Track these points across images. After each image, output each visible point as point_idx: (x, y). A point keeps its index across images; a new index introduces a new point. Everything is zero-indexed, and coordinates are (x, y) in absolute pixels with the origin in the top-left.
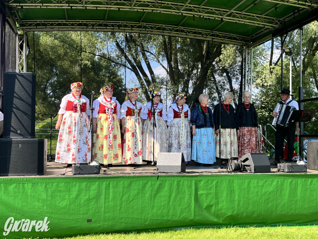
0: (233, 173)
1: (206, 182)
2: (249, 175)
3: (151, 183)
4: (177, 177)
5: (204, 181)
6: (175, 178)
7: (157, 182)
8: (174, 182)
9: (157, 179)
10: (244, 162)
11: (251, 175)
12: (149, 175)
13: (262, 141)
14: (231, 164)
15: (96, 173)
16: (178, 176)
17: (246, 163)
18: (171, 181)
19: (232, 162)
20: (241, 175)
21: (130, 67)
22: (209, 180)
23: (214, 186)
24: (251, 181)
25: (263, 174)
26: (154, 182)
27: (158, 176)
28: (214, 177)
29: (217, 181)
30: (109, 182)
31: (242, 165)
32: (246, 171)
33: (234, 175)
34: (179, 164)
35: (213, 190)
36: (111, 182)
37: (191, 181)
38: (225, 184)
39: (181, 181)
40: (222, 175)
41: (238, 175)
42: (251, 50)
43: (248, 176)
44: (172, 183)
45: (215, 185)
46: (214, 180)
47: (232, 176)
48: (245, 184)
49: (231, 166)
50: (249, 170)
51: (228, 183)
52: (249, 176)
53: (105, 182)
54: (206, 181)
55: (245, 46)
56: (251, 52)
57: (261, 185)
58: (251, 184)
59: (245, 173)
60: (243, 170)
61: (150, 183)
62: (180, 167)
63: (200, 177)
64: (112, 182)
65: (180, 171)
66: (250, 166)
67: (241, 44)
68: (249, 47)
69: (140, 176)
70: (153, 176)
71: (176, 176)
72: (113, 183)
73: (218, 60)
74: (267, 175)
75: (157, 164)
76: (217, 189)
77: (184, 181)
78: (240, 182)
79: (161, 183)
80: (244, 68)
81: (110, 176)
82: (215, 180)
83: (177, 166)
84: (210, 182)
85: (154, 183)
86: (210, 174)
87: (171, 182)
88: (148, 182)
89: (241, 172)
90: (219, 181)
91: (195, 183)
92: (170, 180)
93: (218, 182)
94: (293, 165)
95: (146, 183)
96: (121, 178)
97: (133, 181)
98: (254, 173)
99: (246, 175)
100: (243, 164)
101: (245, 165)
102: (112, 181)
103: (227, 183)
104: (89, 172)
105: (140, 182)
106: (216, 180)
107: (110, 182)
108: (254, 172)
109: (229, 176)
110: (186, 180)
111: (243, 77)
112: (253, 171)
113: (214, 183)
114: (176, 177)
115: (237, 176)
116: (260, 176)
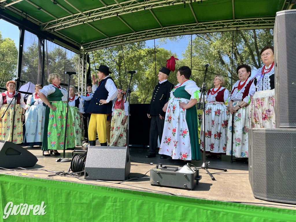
5: (10, 184)
23: (22, 193)
24: (71, 194)
25: (88, 185)
28: (21, 179)
35: (22, 199)
38: (34, 193)
45: (22, 191)
47: (44, 181)
48: (62, 196)
52: (68, 184)
57: (85, 203)
58: (71, 198)
74: (94, 187)
76: (26, 198)
78: (55, 193)
82: (22, 185)
90: (27, 186)
91: (1, 184)
93: (26, 187)
94: (163, 173)
103: (38, 192)
108: (85, 178)
113: (22, 189)
115: (49, 181)
116: (83, 186)
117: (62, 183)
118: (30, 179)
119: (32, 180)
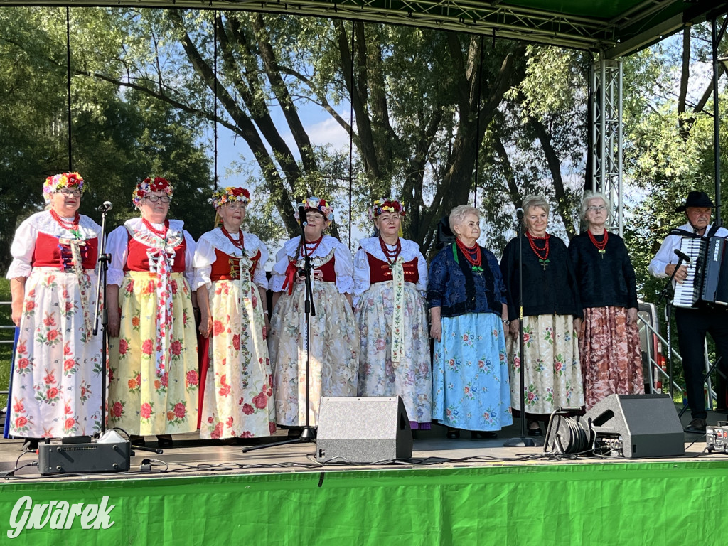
0: (565, 461)
1: (478, 490)
2: (615, 465)
3: (300, 497)
4: (382, 478)
5: (472, 487)
6: (378, 478)
7: (317, 493)
8: (373, 494)
9: (320, 485)
10: (600, 426)
11: (622, 465)
12: (293, 470)
13: (659, 354)
14: (559, 432)
15: (116, 470)
16: (388, 474)
17: (607, 427)
18: (363, 491)
19: (561, 425)
20: (590, 465)
21: (233, 123)
22: (486, 484)
23: (505, 504)
24: (624, 485)
25: (658, 464)
26: (309, 495)
27: (322, 475)
28: (503, 473)
29: (512, 486)
30: (160, 497)
31: (592, 433)
32: (606, 451)
33: (569, 466)
34: (391, 432)
35: (502, 516)
36: (166, 498)
37: (430, 488)
38: (538, 498)
39: (397, 488)
40: (531, 468)
41: (581, 465)
42: (619, 66)
43: (612, 468)
44: (368, 495)
45: (506, 499)
46: (503, 484)
47: (563, 470)
48: (603, 493)
49: (559, 436)
50: (617, 450)
51: (550, 494)
52: (617, 467)
53: (147, 498)
54: (476, 488)
55: (597, 51)
56: (618, 70)
57: (652, 499)
58: (623, 495)
59: (602, 458)
60: (597, 451)
61: (294, 497)
62: (395, 443)
63: (459, 474)
64: (172, 497)
65: (395, 457)
66: (619, 435)
67: (587, 46)
68: (609, 55)
69: (262, 477)
70: (305, 475)
71: (382, 474)
72: (174, 500)
73: (515, 94)
74: (672, 466)
75: (319, 437)
76: (515, 513)
77: (408, 489)
78: (588, 489)
79: (331, 496)
80: (595, 121)
81: (163, 477)
82: (506, 485)
83: (385, 441)
84: (490, 489)
85: (310, 498)
86: (490, 464)
87: (365, 494)
88: (288, 495)
89: (590, 455)
90: (520, 486)
91: (443, 494)
92: (362, 487)
93: (515, 489)
95: (282, 500)
96: (199, 484)
97: (241, 493)
98: (633, 458)
99: (605, 465)
100: (596, 429)
101: (601, 435)
102: (170, 494)
103: (547, 494)
104: (94, 467)
105: (262, 496)
106: (509, 483)
107: (162, 499)
108: (630, 456)
109: (552, 469)
110: (415, 485)
111: (595, 150)
112: (628, 451)
113: (505, 493)
114: (381, 476)
115: (576, 468)
116: (650, 468)
117: (605, 468)
118: (528, 470)
119: (532, 470)
